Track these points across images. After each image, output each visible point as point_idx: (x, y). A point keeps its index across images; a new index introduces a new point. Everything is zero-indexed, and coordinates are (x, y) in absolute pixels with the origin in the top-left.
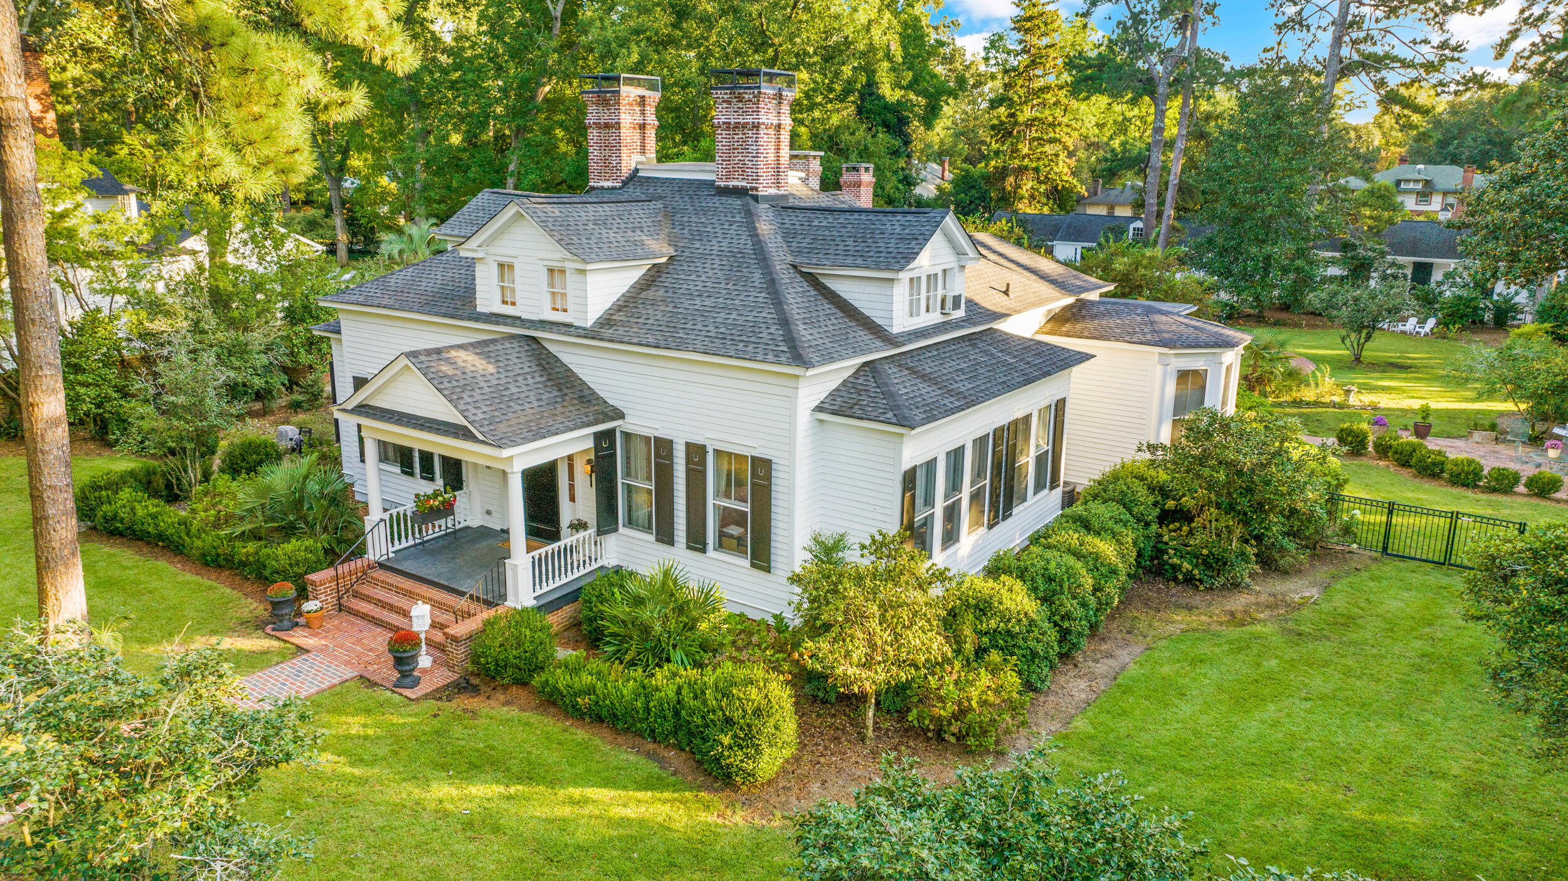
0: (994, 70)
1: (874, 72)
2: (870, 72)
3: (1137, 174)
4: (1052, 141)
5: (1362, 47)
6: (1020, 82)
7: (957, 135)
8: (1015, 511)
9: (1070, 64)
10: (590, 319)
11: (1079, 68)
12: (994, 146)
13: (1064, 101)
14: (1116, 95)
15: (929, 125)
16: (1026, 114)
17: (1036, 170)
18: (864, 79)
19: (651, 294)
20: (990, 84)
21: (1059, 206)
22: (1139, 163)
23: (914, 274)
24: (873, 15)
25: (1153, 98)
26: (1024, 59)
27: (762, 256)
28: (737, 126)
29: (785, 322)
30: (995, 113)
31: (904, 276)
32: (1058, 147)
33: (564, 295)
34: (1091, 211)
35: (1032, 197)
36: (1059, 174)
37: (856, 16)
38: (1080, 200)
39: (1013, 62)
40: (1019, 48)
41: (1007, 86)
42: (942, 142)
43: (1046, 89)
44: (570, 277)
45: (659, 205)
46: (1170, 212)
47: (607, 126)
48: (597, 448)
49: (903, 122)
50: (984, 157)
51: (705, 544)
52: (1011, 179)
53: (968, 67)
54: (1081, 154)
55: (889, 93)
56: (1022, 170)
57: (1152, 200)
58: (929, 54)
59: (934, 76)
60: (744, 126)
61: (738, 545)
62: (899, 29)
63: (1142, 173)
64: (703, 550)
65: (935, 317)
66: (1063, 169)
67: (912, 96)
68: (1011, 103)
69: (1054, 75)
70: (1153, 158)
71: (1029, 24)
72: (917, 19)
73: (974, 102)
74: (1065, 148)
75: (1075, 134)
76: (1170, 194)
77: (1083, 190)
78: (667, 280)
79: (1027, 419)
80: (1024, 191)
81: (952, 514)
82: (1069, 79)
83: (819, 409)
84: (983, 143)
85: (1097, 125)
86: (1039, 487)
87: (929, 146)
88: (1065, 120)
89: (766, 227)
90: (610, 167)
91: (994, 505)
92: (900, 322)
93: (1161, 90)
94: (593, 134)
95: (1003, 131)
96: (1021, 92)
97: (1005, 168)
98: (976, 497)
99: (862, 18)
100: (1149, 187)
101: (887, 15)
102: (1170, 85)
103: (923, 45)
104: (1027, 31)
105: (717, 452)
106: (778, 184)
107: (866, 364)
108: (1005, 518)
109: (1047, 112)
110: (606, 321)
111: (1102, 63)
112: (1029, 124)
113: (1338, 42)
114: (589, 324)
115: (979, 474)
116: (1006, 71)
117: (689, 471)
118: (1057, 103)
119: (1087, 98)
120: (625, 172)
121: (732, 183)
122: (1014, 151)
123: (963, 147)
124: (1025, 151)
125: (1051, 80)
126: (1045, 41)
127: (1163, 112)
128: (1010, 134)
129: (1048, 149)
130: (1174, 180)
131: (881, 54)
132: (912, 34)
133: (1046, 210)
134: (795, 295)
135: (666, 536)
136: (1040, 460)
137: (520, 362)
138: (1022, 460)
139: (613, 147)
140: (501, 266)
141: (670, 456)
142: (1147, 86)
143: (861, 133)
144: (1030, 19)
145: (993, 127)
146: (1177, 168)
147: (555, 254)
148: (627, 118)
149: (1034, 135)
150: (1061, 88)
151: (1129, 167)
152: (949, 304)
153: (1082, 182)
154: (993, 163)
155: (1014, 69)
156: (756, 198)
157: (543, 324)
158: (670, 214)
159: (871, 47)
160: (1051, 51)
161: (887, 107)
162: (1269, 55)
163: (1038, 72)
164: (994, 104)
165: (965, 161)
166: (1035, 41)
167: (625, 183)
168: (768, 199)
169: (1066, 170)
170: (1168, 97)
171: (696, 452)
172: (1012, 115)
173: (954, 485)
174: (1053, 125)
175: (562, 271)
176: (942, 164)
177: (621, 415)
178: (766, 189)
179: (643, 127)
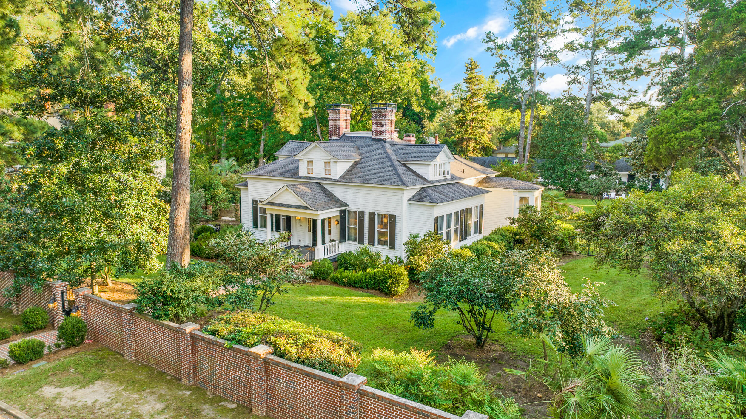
0: (457, 98)
1: (410, 100)
2: (409, 100)
3: (516, 140)
4: (481, 127)
5: (601, 90)
6: (467, 104)
7: (441, 125)
8: (468, 238)
9: (487, 97)
10: (338, 177)
11: (491, 99)
12: (458, 129)
13: (486, 111)
14: (506, 108)
15: (431, 121)
16: (470, 117)
17: (475, 139)
18: (406, 103)
19: (356, 169)
20: (455, 104)
21: (485, 154)
22: (516, 135)
23: (435, 163)
24: (410, 79)
25: (520, 110)
26: (469, 94)
27: (389, 159)
28: (379, 120)
29: (399, 175)
30: (457, 116)
31: (433, 163)
32: (484, 130)
33: (329, 170)
34: (498, 155)
35: (474, 150)
36: (485, 141)
37: (404, 79)
38: (494, 151)
39: (464, 95)
40: (467, 89)
41: (462, 105)
42: (435, 128)
43: (478, 106)
44: (332, 165)
45: (354, 144)
46: (527, 154)
47: (335, 120)
48: (341, 215)
49: (421, 119)
50: (453, 135)
51: (374, 243)
52: (465, 143)
53: (446, 97)
54: (494, 133)
55: (416, 108)
56: (469, 139)
57: (521, 150)
58: (431, 93)
59: (433, 102)
60: (381, 120)
61: (384, 243)
62: (420, 84)
63: (518, 139)
64: (374, 245)
65: (441, 177)
66: (486, 139)
67: (425, 110)
68: (464, 112)
69: (481, 101)
70: (521, 134)
71: (470, 81)
72: (426, 80)
73: (448, 112)
74: (487, 130)
75: (491, 125)
76: (528, 147)
77: (495, 147)
78: (360, 165)
79: (471, 209)
80: (470, 148)
81: (448, 234)
82: (487, 103)
83: (410, 200)
84: (453, 129)
85: (500, 121)
86: (475, 233)
87: (430, 130)
88: (486, 119)
89: (389, 149)
90: (336, 133)
91: (461, 234)
92: (431, 178)
93: (523, 107)
94: (330, 123)
95: (461, 123)
96: (468, 108)
97: (462, 139)
98: (456, 231)
99: (406, 81)
100: (520, 145)
101: (415, 79)
102: (526, 105)
103: (428, 90)
104: (470, 83)
105: (379, 215)
106: (391, 138)
107: (422, 188)
108: (465, 239)
109: (479, 116)
110: (343, 177)
111: (500, 96)
112: (472, 120)
113: (591, 88)
114: (338, 178)
115: (456, 224)
116: (462, 99)
117: (370, 221)
118: (483, 112)
119: (494, 110)
120: (341, 135)
121: (377, 137)
122: (466, 131)
123: (444, 130)
124: (470, 131)
125: (480, 102)
126: (477, 87)
127: (524, 116)
128: (464, 125)
129: (480, 130)
130: (529, 141)
131: (413, 94)
132: (424, 85)
133: (480, 155)
134: (401, 169)
135: (361, 242)
136: (476, 223)
137: (317, 190)
138: (469, 222)
139: (338, 127)
140: (308, 162)
141: (363, 217)
142: (518, 106)
143: (405, 124)
144: (471, 78)
145: (457, 122)
146: (530, 137)
147: (327, 157)
148: (342, 117)
149: (474, 125)
150: (484, 106)
151: (513, 137)
152: (446, 173)
153: (494, 144)
154: (457, 136)
155: (465, 99)
156: (385, 142)
157: (322, 179)
158: (357, 147)
159: (409, 92)
160: (480, 91)
161: (415, 114)
162: (565, 93)
163: (475, 99)
164: (457, 112)
165: (445, 136)
166: (473, 87)
167: (341, 138)
168: (388, 142)
169: (487, 139)
170: (526, 110)
171: (372, 215)
172: (465, 117)
173: (449, 226)
174: (481, 121)
175: (329, 163)
176: (435, 138)
177: (347, 205)
178: (388, 139)
179: (346, 120)
